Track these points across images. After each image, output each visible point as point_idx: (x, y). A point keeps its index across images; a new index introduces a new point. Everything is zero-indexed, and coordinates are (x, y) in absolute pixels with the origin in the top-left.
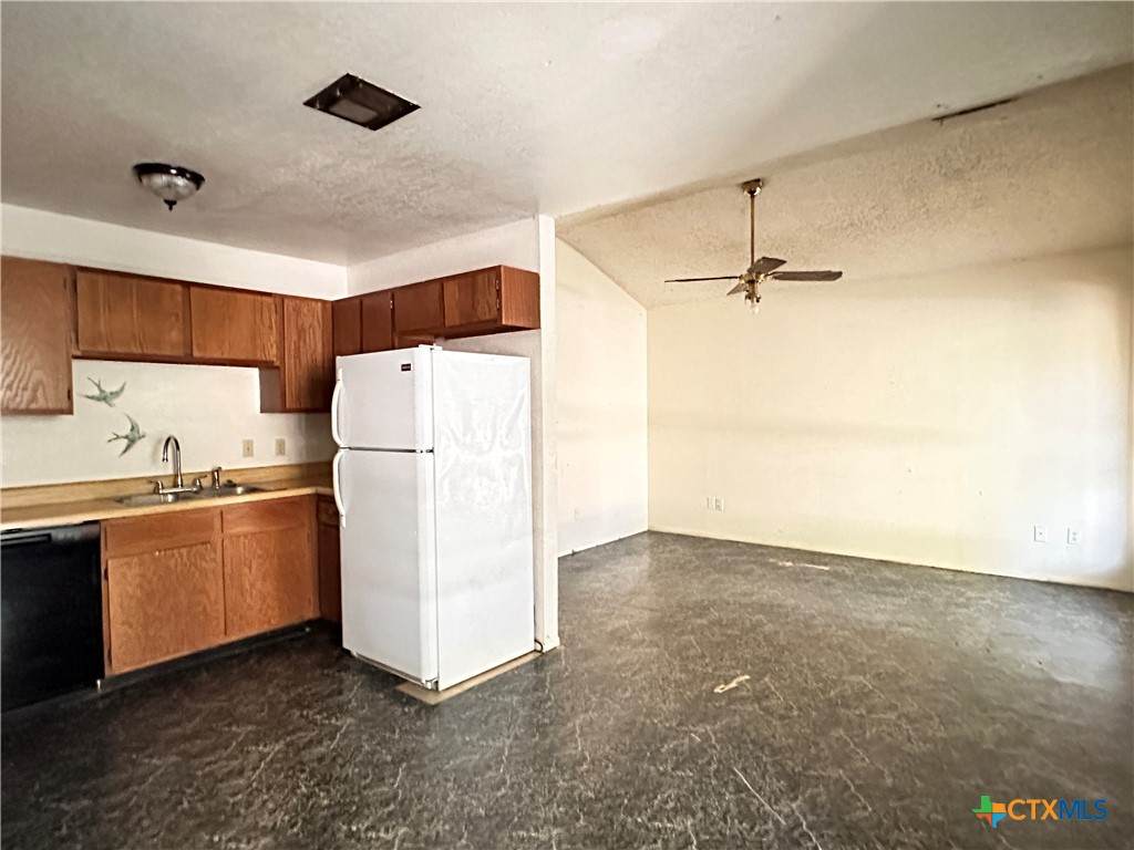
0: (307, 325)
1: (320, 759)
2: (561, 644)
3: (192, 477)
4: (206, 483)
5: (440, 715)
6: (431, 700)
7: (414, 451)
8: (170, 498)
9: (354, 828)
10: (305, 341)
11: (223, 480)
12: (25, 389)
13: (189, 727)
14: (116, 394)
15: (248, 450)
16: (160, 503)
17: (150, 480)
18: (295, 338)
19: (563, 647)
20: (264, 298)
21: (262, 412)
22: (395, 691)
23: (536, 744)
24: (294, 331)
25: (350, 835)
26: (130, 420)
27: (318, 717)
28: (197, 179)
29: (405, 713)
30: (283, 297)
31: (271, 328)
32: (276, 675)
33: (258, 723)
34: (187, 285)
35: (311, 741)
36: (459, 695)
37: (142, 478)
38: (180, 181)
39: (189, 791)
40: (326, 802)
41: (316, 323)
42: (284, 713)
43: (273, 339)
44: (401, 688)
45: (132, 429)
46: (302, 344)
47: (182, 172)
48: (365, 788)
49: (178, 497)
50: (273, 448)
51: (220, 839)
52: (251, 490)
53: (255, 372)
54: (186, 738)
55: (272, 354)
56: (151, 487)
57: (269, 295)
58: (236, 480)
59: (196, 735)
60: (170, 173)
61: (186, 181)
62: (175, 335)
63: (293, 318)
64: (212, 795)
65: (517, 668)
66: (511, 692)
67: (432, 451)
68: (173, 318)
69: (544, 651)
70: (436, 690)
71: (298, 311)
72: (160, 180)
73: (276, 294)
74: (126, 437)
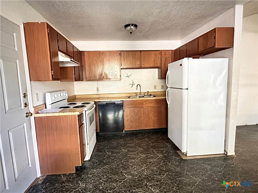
0: (167, 57)
1: (150, 163)
2: (235, 154)
3: (144, 93)
4: (146, 94)
5: (184, 163)
6: (184, 158)
7: (182, 89)
8: (138, 97)
9: (147, 184)
10: (167, 61)
11: (149, 94)
12: (114, 75)
13: (132, 145)
14: (130, 76)
15: (155, 87)
16: (136, 98)
17: (136, 93)
18: (164, 60)
19: (236, 156)
20: (157, 52)
21: (158, 79)
22: (176, 152)
23: (209, 185)
24: (164, 59)
25: (146, 185)
26: (133, 81)
27: (155, 152)
28: (136, 26)
29: (175, 159)
30: (162, 51)
31: (159, 58)
32: (153, 139)
33: (143, 149)
34: (141, 51)
35: (151, 157)
36: (192, 159)
37: (134, 93)
38: (132, 27)
39: (125, 159)
40: (145, 174)
41: (170, 56)
42: (149, 148)
43: (159, 61)
44: (178, 152)
45: (133, 83)
46: (166, 62)
47: (132, 25)
48: (155, 175)
49: (140, 97)
50: (161, 87)
51: (123, 172)
52: (154, 96)
53: (157, 69)
54: (130, 147)
55: (159, 65)
56: (136, 95)
57: (159, 51)
58: (152, 94)
59: (132, 147)
60: (130, 26)
61: (133, 27)
62: (138, 63)
63: (164, 55)
64: (127, 161)
65: (215, 157)
66: (209, 164)
67: (187, 89)
68: (138, 59)
69: (227, 155)
70: (186, 155)
71: (165, 54)
72: (129, 28)
73: (160, 50)
74: (132, 84)
